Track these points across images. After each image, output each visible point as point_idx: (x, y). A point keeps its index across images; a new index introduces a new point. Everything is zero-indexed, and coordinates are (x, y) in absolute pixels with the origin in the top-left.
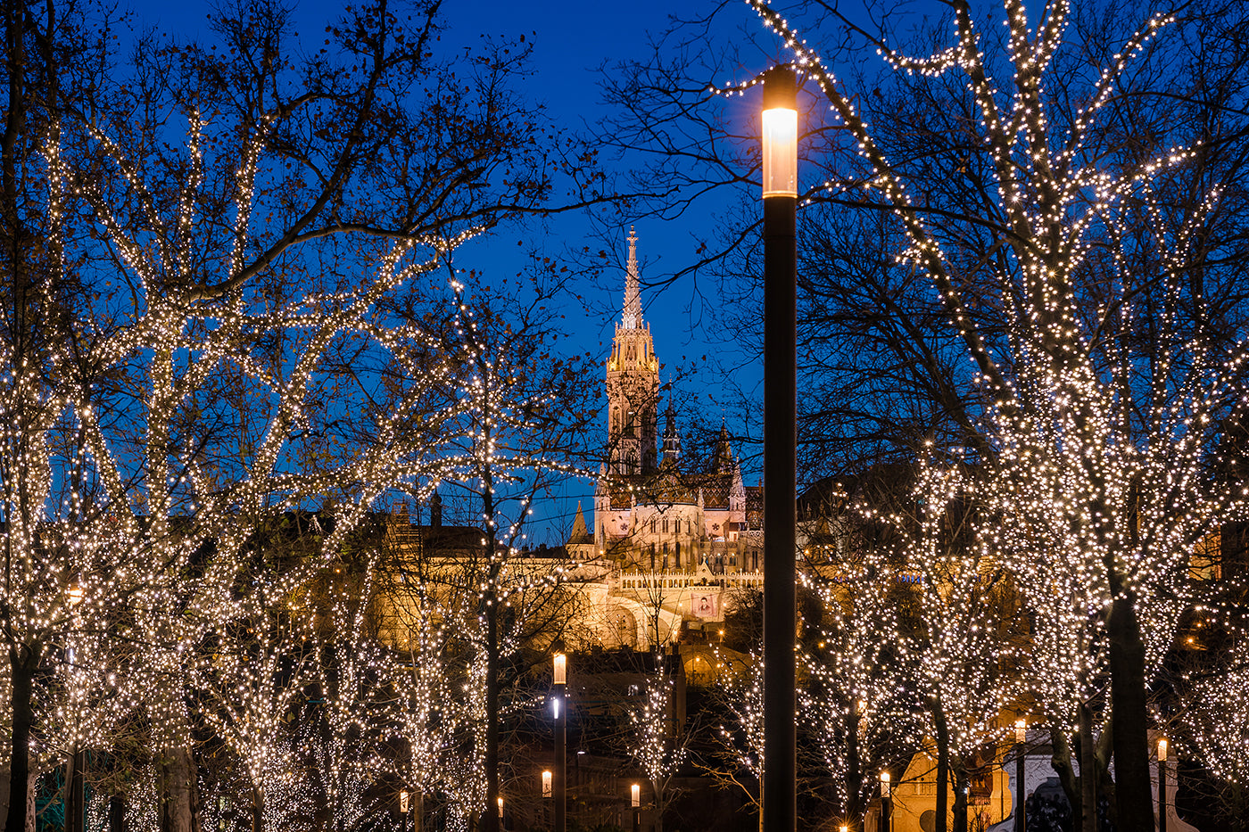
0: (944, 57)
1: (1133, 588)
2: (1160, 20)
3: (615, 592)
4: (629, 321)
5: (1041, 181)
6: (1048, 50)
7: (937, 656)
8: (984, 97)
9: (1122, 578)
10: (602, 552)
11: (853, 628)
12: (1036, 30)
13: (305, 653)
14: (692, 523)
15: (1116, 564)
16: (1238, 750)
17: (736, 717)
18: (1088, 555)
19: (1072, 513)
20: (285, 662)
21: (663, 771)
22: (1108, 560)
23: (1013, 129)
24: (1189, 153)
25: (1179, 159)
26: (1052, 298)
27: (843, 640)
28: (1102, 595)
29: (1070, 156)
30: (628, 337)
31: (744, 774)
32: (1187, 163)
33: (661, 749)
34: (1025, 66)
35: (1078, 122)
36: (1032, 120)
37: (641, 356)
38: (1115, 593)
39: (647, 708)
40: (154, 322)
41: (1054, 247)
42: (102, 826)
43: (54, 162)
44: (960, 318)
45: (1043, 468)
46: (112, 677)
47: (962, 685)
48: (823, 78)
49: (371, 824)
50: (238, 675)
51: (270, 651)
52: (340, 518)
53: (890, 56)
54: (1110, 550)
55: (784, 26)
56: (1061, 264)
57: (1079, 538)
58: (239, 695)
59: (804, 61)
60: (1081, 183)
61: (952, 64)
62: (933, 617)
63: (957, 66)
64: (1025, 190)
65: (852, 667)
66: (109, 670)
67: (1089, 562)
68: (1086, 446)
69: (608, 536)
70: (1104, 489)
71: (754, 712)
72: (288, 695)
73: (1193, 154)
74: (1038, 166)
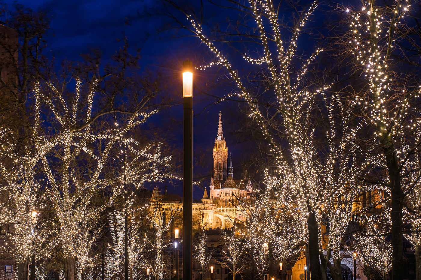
0: (262, 60)
1: (314, 210)
2: (319, 50)
3: (215, 212)
4: (219, 137)
5: (288, 95)
6: (289, 58)
7: (269, 230)
8: (272, 71)
9: (311, 207)
10: (212, 202)
11: (252, 222)
12: (286, 52)
13: (97, 229)
14: (237, 194)
15: (310, 203)
16: (369, 256)
17: (227, 247)
18: (302, 200)
19: (298, 188)
20: (91, 232)
21: (204, 263)
22: (308, 202)
23: (280, 80)
24: (329, 87)
25: (327, 88)
26: (292, 127)
27: (249, 225)
28: (306, 212)
29: (296, 88)
30: (219, 142)
31: (229, 264)
32: (329, 89)
33: (204, 257)
34: (283, 62)
35: (298, 78)
36: (285, 78)
37: (223, 147)
38: (309, 211)
39: (200, 245)
40: (62, 137)
41: (292, 113)
42: (63, 278)
43: (37, 93)
44: (266, 133)
45: (289, 176)
46: (39, 237)
47: (285, 238)
48: (227, 66)
49: (139, 278)
50: (78, 236)
51: (87, 229)
52: (115, 191)
53: (247, 59)
54: (308, 199)
55: (217, 51)
56: (294, 118)
57: (300, 196)
58: (78, 242)
59: (222, 60)
60: (300, 95)
61: (264, 61)
62: (268, 219)
63: (265, 62)
64: (283, 97)
65: (252, 233)
66: (38, 235)
67: (302, 202)
68: (301, 169)
69: (213, 197)
70: (306, 182)
71: (232, 246)
72: (92, 242)
73: (331, 87)
74: (287, 91)
